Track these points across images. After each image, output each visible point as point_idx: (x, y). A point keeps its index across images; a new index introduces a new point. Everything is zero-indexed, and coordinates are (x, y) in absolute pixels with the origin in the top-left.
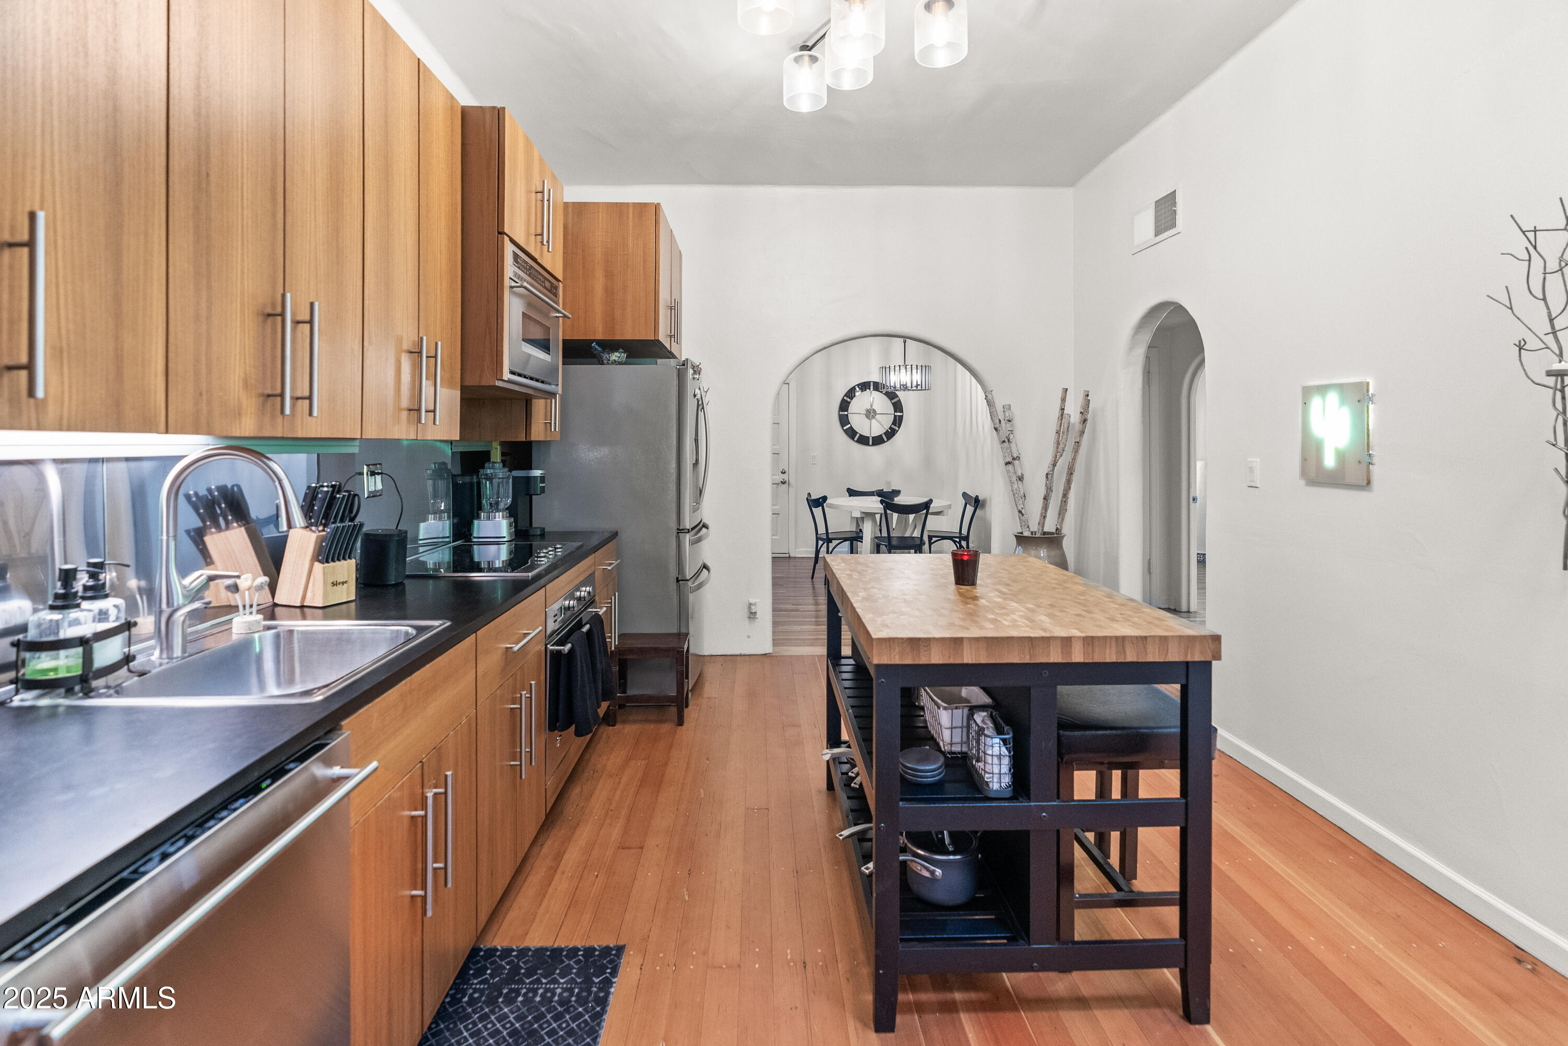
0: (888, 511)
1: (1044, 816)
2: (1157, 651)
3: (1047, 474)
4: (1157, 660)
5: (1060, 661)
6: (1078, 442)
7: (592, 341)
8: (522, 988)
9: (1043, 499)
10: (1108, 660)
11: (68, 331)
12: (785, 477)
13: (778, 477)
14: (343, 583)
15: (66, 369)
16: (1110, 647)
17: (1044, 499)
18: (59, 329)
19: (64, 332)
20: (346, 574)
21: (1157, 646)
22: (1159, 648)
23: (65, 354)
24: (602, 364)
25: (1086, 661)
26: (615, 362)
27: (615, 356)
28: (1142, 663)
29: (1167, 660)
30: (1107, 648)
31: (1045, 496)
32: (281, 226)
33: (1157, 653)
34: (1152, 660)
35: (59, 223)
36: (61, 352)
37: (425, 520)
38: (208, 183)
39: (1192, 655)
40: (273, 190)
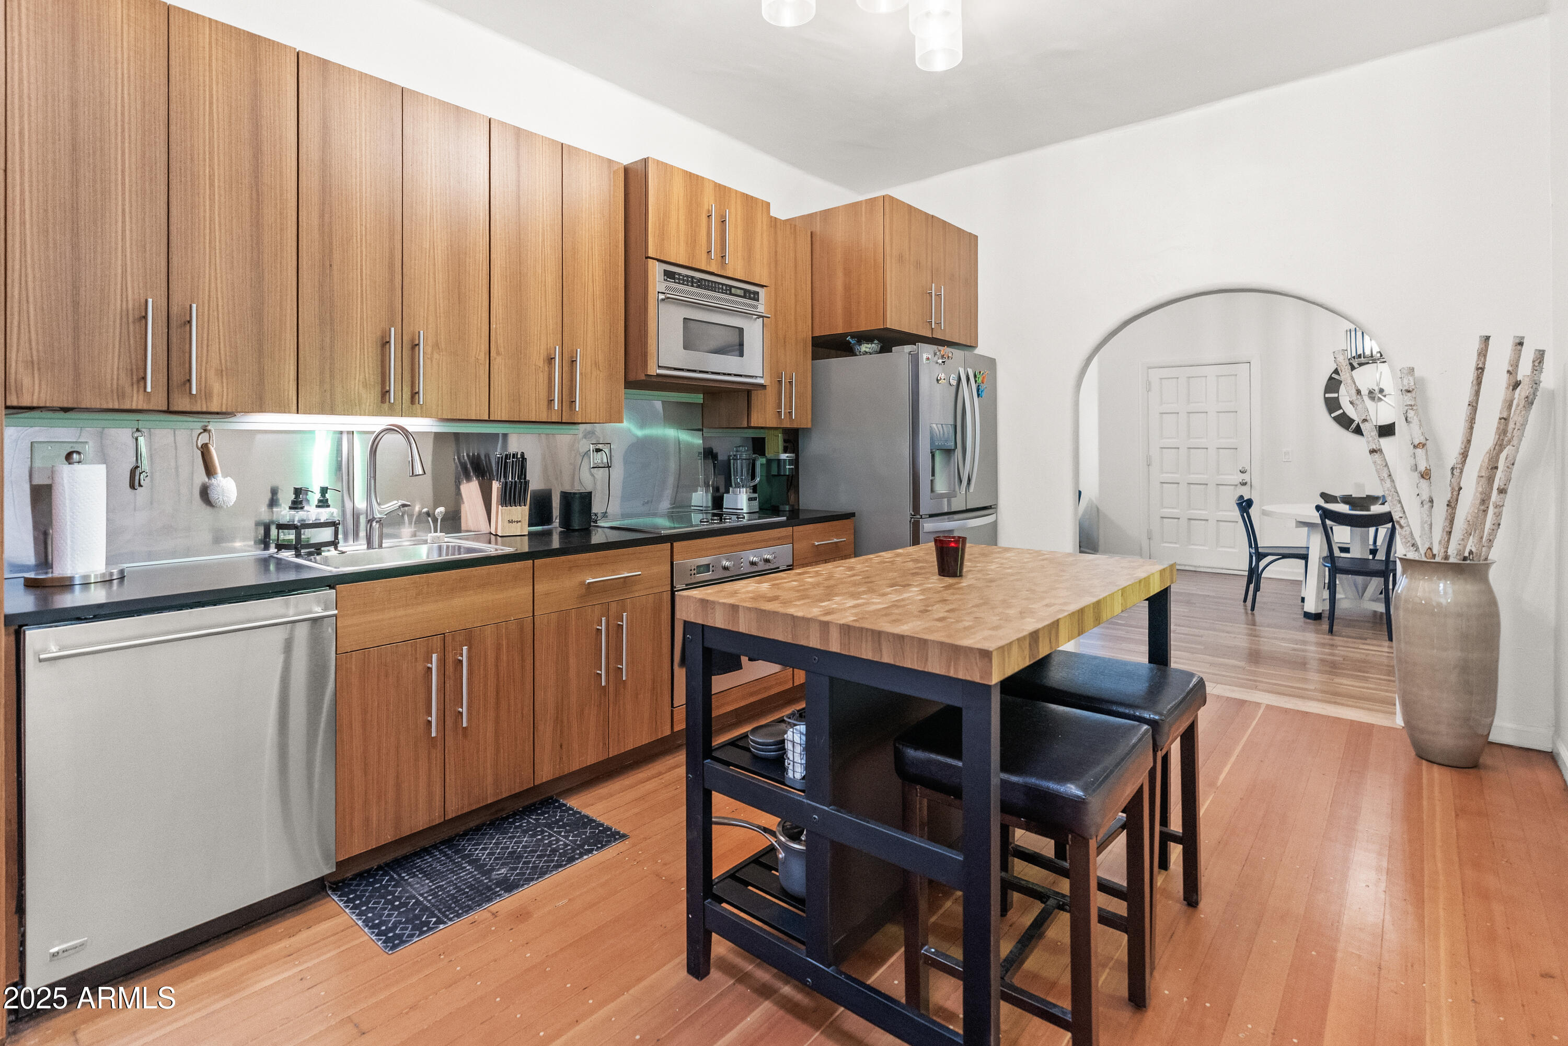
0: (1328, 522)
1: (815, 818)
2: (915, 656)
3: (1453, 469)
4: (916, 668)
5: (818, 647)
6: (1505, 419)
7: (846, 335)
8: (547, 832)
9: (1446, 508)
10: (864, 657)
11: (226, 361)
12: (1246, 477)
13: (1236, 477)
14: (517, 522)
15: (225, 380)
16: (867, 641)
17: (1448, 505)
18: (220, 360)
19: (223, 361)
20: (520, 516)
21: (916, 651)
22: (918, 653)
23: (224, 373)
24: (856, 355)
25: (843, 653)
26: (866, 353)
27: (865, 347)
28: (899, 667)
29: (926, 670)
30: (864, 643)
31: (1449, 501)
32: (398, 286)
33: (915, 659)
34: (910, 666)
35: (220, 308)
36: (222, 371)
37: (696, 491)
38: (331, 270)
39: (956, 671)
40: (391, 266)
